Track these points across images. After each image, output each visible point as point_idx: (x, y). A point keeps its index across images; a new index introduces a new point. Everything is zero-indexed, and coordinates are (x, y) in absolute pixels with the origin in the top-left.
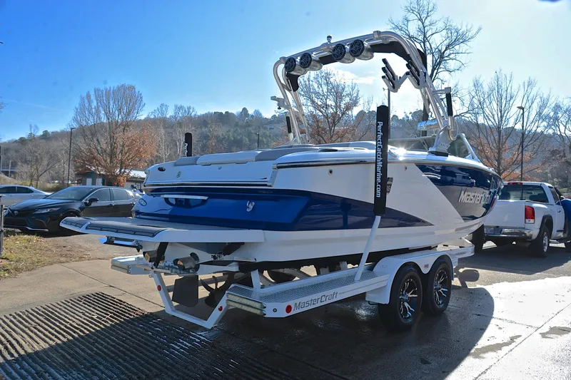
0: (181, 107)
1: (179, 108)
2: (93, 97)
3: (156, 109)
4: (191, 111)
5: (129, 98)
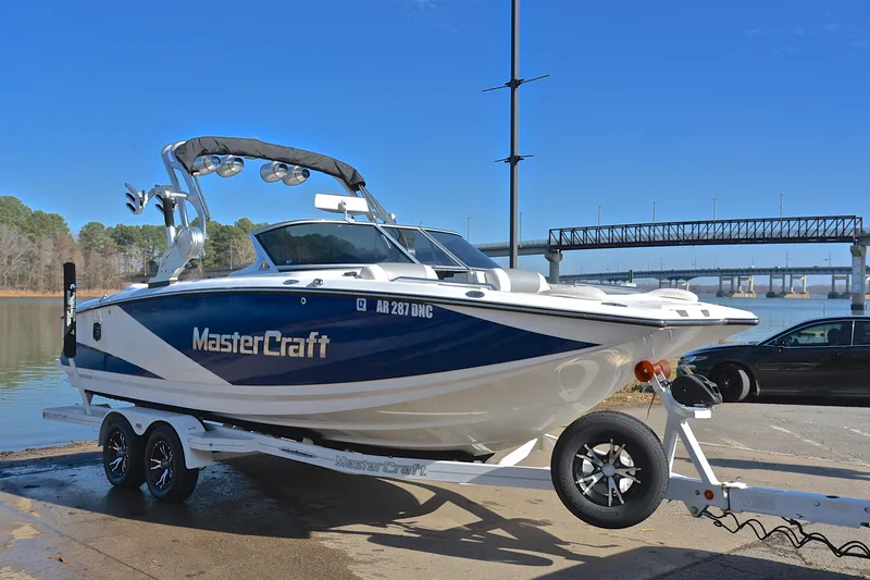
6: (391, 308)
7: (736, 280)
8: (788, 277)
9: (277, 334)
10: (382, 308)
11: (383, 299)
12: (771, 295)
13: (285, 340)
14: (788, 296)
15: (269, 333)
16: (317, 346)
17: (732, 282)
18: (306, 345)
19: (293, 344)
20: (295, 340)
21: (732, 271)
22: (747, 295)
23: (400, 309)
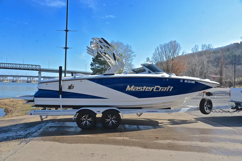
0: (205, 45)
1: (203, 46)
2: (159, 48)
3: (193, 48)
4: (210, 46)
5: (174, 46)
6: (187, 81)
7: (4, 78)
8: (17, 78)
9: (159, 87)
10: (186, 81)
11: (186, 80)
12: (13, 81)
13: (161, 88)
14: (17, 82)
15: (156, 86)
16: (170, 89)
17: (3, 78)
18: (167, 89)
19: (163, 88)
20: (164, 88)
21: (3, 75)
22: (7, 81)
23: (189, 82)
